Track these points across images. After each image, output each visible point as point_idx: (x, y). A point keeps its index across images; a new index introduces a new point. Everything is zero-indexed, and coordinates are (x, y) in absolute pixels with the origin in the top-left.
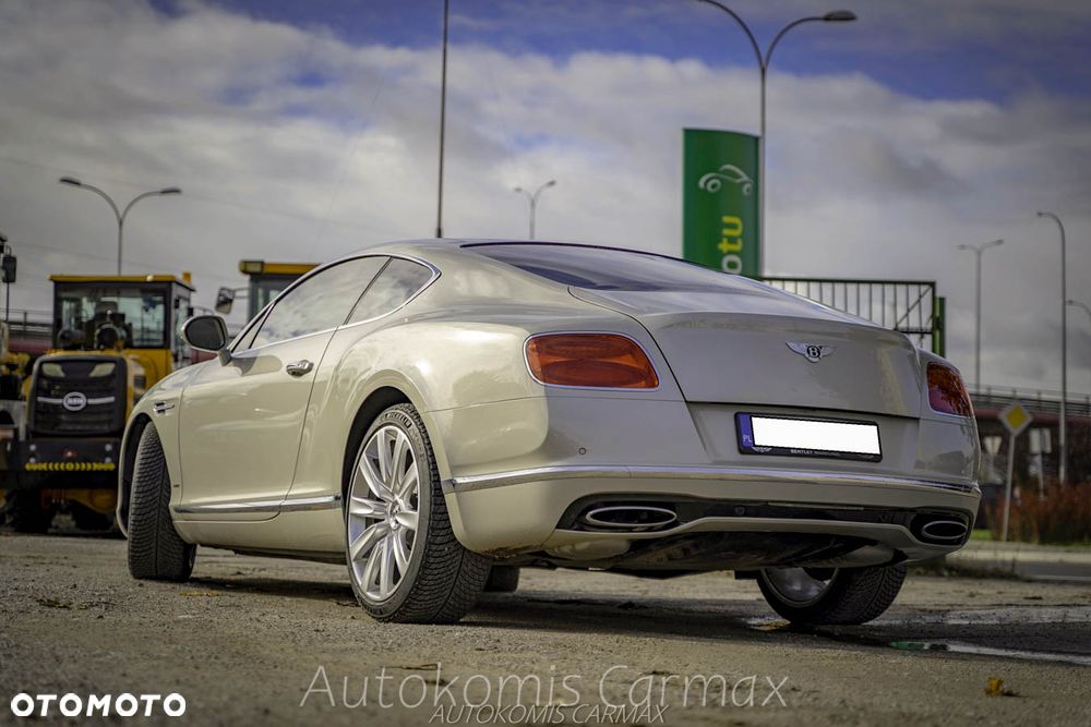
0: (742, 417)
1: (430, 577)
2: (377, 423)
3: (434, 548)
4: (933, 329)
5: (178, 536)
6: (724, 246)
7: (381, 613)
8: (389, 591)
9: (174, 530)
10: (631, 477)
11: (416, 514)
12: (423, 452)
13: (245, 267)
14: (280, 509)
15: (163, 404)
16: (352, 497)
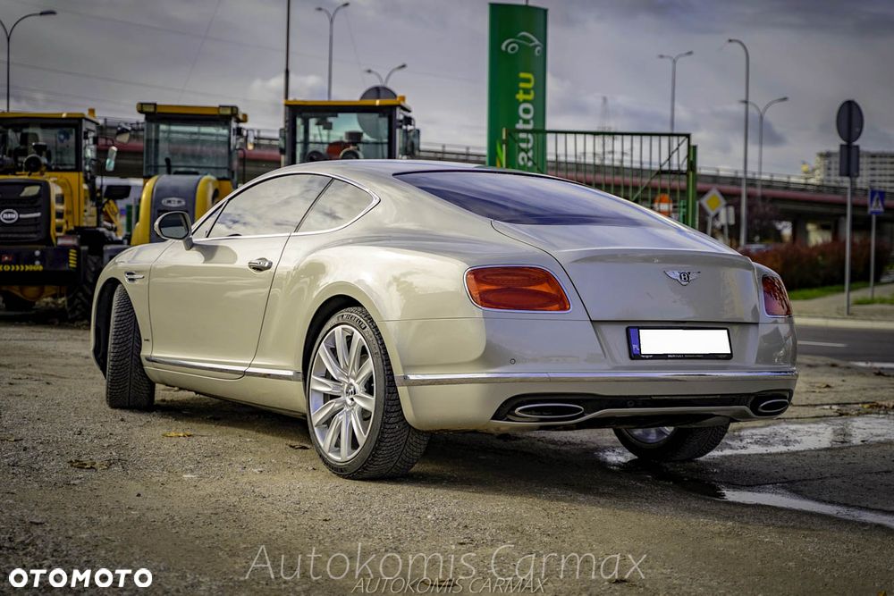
0: (631, 331)
1: (384, 448)
2: (333, 321)
3: (388, 426)
4: (688, 170)
5: (147, 377)
6: (520, 96)
7: (342, 471)
8: (349, 455)
9: (146, 376)
10: (550, 380)
11: (373, 399)
12: (378, 350)
13: (141, 108)
14: (245, 373)
15: (133, 274)
16: (312, 376)
